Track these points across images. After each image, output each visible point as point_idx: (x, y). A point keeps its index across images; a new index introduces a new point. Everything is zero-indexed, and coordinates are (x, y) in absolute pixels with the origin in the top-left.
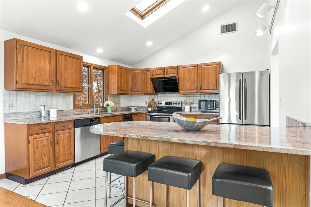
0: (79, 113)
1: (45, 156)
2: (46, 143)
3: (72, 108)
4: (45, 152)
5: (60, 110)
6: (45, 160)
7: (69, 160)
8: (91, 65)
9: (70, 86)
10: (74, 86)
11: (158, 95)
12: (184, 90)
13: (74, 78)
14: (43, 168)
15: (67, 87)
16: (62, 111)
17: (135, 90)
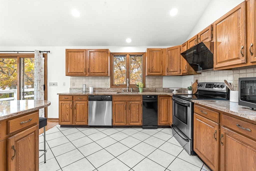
0: (114, 90)
1: (67, 114)
2: (68, 107)
3: (109, 87)
4: (68, 112)
5: (99, 88)
6: (68, 117)
7: (84, 122)
8: (126, 54)
9: (97, 71)
10: (101, 72)
11: (202, 74)
12: (220, 63)
13: (100, 66)
14: (66, 122)
15: (95, 73)
16: (101, 88)
17: (172, 71)
